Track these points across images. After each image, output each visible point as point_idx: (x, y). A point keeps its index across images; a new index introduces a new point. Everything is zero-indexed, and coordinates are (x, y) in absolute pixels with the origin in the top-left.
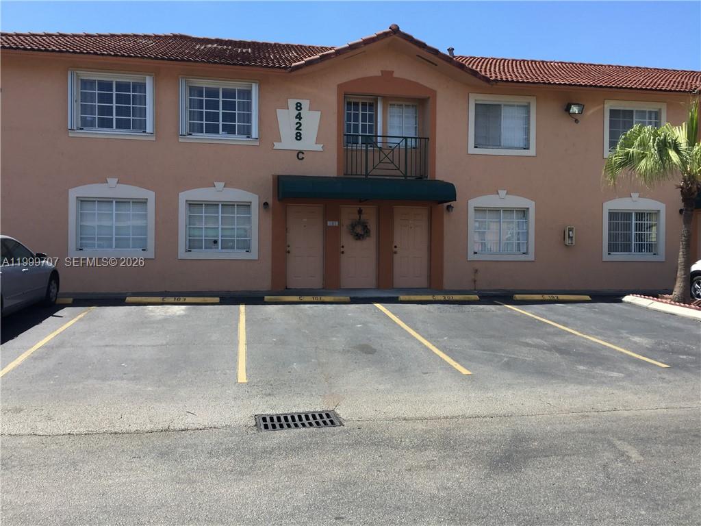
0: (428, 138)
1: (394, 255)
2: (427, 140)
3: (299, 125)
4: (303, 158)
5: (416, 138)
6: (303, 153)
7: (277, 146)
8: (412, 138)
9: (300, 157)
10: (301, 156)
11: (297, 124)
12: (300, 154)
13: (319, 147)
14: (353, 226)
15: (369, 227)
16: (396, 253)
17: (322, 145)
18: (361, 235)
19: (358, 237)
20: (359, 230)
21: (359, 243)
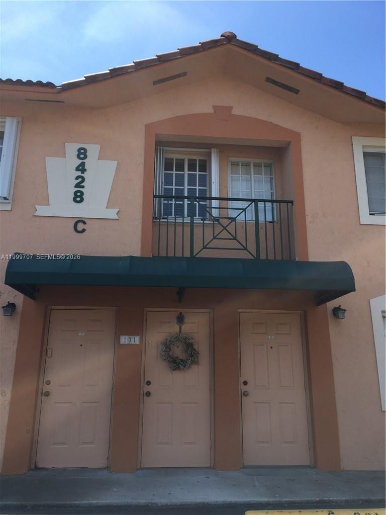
0: (292, 202)
1: (244, 398)
2: (290, 205)
3: (80, 180)
4: (84, 230)
5: (272, 201)
6: (85, 223)
7: (41, 210)
8: (265, 201)
9: (79, 229)
10: (80, 227)
11: (77, 178)
12: (79, 224)
13: (112, 214)
14: (167, 346)
15: (196, 347)
16: (246, 394)
17: (117, 210)
18: (182, 360)
19: (176, 364)
20: (178, 352)
21: (178, 376)
